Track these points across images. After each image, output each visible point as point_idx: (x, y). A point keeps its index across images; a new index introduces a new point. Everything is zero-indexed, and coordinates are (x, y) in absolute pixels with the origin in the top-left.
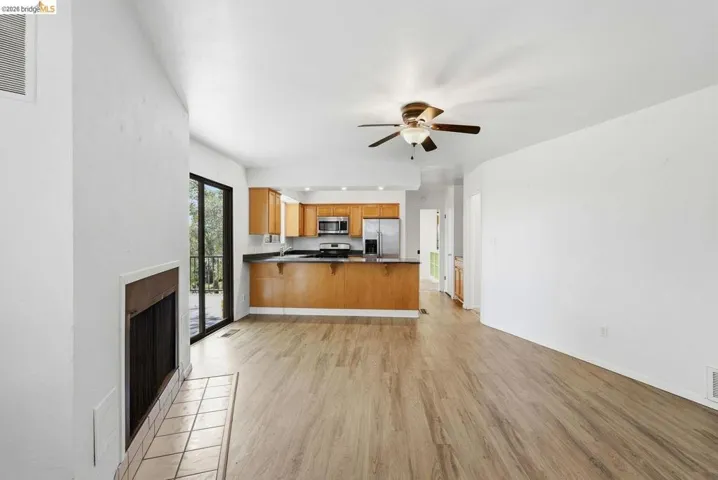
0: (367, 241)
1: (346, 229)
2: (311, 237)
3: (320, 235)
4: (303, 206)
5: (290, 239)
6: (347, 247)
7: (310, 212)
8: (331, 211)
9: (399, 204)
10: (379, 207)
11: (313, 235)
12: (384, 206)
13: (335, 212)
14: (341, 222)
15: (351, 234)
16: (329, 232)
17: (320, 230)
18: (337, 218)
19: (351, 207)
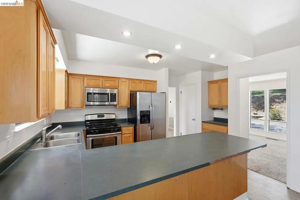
0: (141, 112)
1: (115, 101)
2: (77, 109)
3: (87, 106)
6: (113, 117)
8: (100, 82)
9: (157, 81)
10: (143, 82)
11: (80, 106)
12: (146, 82)
13: (104, 85)
14: (111, 94)
15: (120, 105)
16: (98, 103)
17: (88, 101)
18: (108, 90)
19: (120, 81)
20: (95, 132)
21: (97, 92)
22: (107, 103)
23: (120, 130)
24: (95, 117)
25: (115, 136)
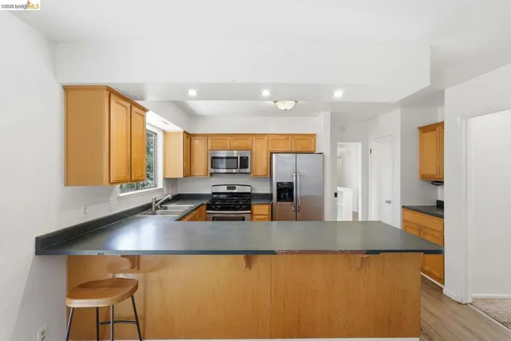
1: (246, 167)
2: (200, 178)
3: (212, 174)
4: (189, 137)
5: (170, 181)
6: (247, 190)
7: (198, 144)
8: (228, 143)
9: (315, 135)
10: (290, 139)
11: (203, 174)
12: (296, 137)
13: (232, 145)
14: (241, 157)
15: (254, 174)
16: (225, 171)
17: (212, 167)
18: (235, 152)
19: (254, 138)
20: (216, 207)
21: (225, 155)
22: (234, 171)
23: (249, 207)
24: (224, 189)
25: (244, 215)
